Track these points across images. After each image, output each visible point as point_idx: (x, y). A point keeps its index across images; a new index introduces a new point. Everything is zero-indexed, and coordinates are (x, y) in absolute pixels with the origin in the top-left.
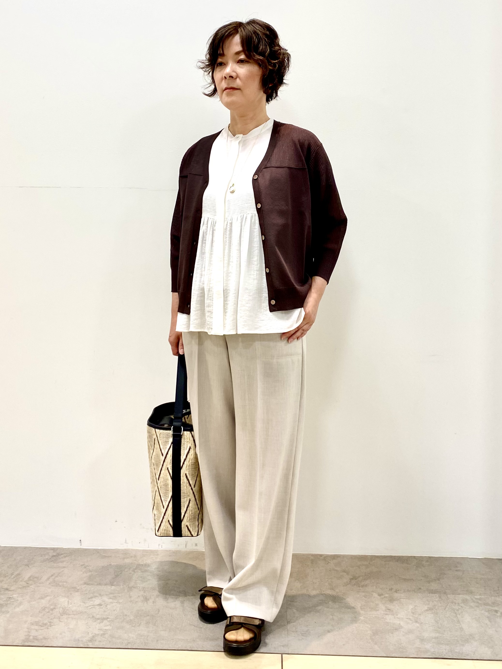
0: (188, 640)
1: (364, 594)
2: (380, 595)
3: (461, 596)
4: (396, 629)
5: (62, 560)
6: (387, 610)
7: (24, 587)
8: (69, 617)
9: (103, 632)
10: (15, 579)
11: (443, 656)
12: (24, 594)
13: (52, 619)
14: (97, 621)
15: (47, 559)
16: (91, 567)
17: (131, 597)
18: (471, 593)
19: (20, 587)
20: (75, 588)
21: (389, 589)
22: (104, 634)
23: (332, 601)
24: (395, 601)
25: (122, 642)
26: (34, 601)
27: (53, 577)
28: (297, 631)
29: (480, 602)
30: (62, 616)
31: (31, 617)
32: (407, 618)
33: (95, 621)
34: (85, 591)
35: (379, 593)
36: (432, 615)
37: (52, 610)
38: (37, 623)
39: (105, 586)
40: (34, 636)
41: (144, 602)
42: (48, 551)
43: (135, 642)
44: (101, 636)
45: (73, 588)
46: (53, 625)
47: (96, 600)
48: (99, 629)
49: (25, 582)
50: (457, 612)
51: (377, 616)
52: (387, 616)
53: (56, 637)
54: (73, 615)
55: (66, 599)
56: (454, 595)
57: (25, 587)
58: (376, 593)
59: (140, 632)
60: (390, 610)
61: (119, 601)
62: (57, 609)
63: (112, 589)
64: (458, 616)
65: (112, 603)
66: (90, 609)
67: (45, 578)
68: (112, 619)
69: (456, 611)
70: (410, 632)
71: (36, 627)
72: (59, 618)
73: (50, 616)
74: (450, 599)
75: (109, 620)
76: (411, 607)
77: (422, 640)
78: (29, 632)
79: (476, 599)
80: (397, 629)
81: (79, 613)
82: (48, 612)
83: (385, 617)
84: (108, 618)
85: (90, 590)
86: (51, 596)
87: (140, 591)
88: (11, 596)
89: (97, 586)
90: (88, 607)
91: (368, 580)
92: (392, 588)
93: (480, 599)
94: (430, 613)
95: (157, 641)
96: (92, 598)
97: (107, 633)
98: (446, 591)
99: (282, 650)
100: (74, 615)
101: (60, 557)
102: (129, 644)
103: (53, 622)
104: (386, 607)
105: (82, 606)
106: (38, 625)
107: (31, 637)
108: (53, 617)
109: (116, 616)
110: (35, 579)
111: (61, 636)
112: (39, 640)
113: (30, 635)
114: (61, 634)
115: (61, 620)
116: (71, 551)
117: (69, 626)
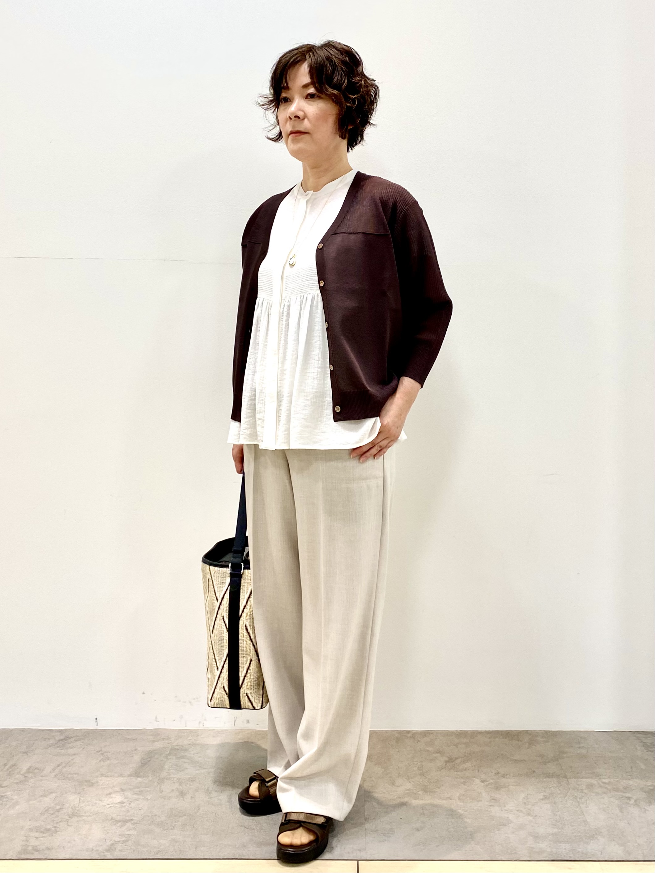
0: (237, 846)
1: (462, 780)
2: (483, 781)
3: (584, 780)
4: (503, 825)
5: (70, 745)
6: (492, 800)
7: (20, 781)
8: (80, 820)
9: (126, 837)
10: (10, 770)
11: (563, 857)
12: (21, 791)
13: (58, 823)
14: (117, 824)
15: (52, 744)
16: (110, 753)
17: (162, 791)
18: (598, 775)
19: (18, 781)
20: (89, 781)
21: (495, 773)
22: (127, 841)
23: (422, 790)
24: (502, 788)
25: (151, 851)
26: (34, 800)
27: (60, 768)
28: (377, 831)
29: (609, 787)
30: (72, 818)
31: (30, 822)
32: (518, 811)
33: (115, 824)
34: (102, 785)
35: (482, 778)
36: (549, 805)
37: (58, 812)
38: (37, 829)
39: (129, 778)
40: (33, 846)
41: (180, 798)
42: (54, 734)
43: (166, 850)
44: (123, 844)
45: (86, 781)
46: (59, 831)
47: (116, 796)
48: (120, 835)
49: (21, 774)
50: (580, 801)
51: (480, 808)
52: (492, 808)
53: (64, 847)
54: (85, 818)
55: (76, 796)
56: (576, 779)
58: (478, 778)
59: (173, 837)
60: (496, 800)
61: (146, 797)
62: (64, 810)
63: (137, 781)
64: (581, 805)
65: (138, 800)
66: (109, 808)
67: (48, 769)
68: (138, 821)
69: (578, 799)
70: (521, 827)
71: (37, 834)
72: (68, 822)
73: (55, 819)
74: (571, 785)
75: (133, 822)
76: (523, 795)
77: (536, 837)
78: (27, 841)
79: (603, 783)
80: (505, 823)
81: (94, 814)
82: (52, 814)
83: (489, 810)
84: (132, 820)
85: (108, 783)
86: (57, 792)
87: (174, 783)
88: (3, 793)
89: (118, 778)
90: (105, 806)
91: (468, 762)
92: (498, 772)
93: (608, 784)
94: (547, 803)
95: (196, 848)
96: (110, 794)
97: (131, 840)
98: (566, 773)
99: (359, 855)
100: (87, 817)
101: (69, 741)
102: (159, 854)
103: (59, 827)
104: (491, 796)
105: (97, 805)
106: (38, 832)
107: (30, 848)
108: (60, 820)
109: (142, 817)
110: (36, 771)
111: (69, 845)
112: (41, 850)
113: (29, 844)
114: (69, 842)
115: (69, 824)
116: (84, 733)
117: (79, 832)
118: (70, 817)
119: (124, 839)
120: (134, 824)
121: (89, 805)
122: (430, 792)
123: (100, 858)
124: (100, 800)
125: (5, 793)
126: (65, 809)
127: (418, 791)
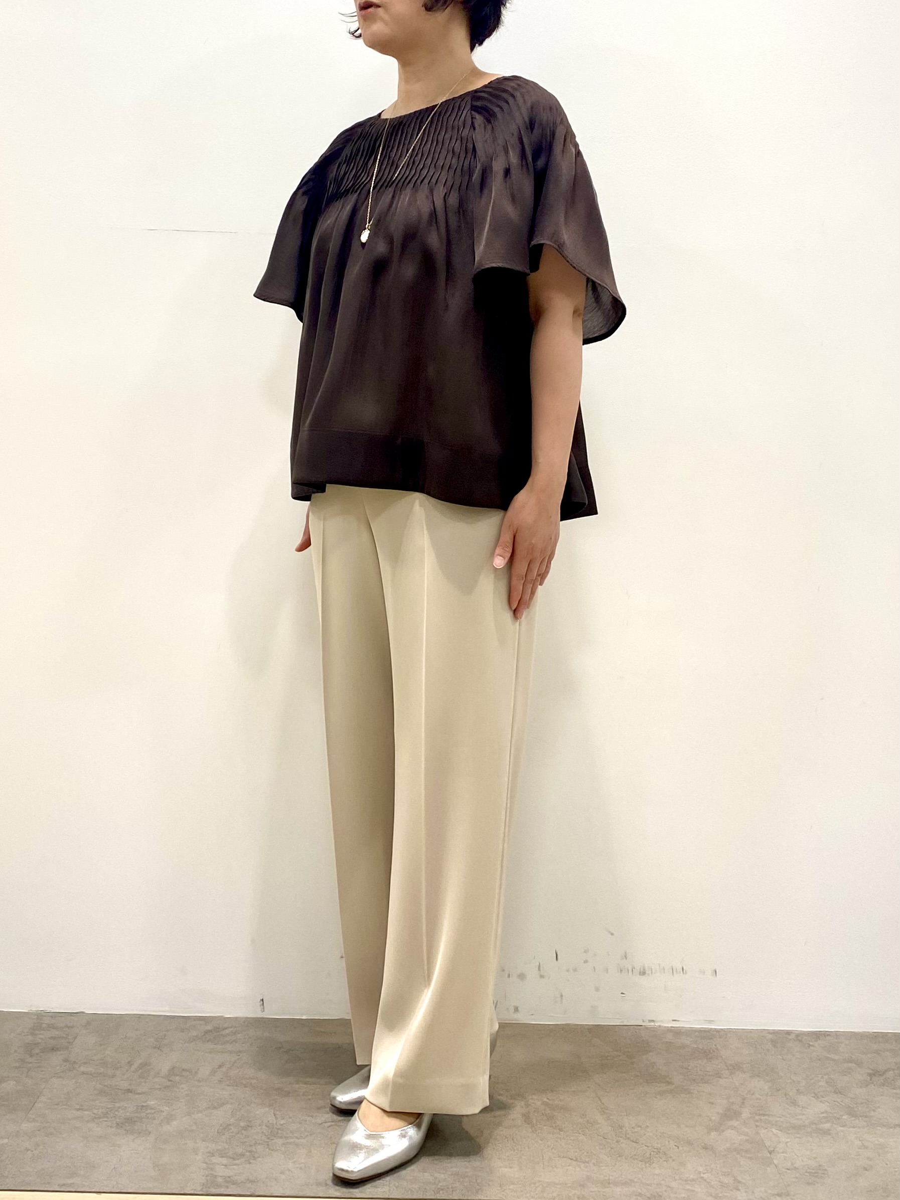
0: (569, 1185)
5: (228, 1038)
7: (165, 1088)
10: (140, 1071)
15: (196, 1036)
16: (299, 1052)
26: (197, 1113)
34: (305, 1094)
37: (245, 1130)
42: (193, 1023)
49: (163, 1078)
54: (296, 1139)
55: (267, 1109)
57: (168, 1087)
67: (204, 1072)
71: (223, 1160)
73: (245, 1140)
81: (307, 1135)
85: (313, 1094)
86: (231, 1103)
88: (144, 1103)
90: (322, 1123)
103: (256, 1152)
105: (307, 1122)
106: (224, 1157)
107: (220, 1180)
110: (184, 1073)
111: (283, 1176)
112: (239, 1184)
113: (215, 1174)
114: (282, 1173)
115: (272, 1147)
116: (244, 1022)
117: (295, 1160)
121: (294, 1122)
126: (256, 1126)
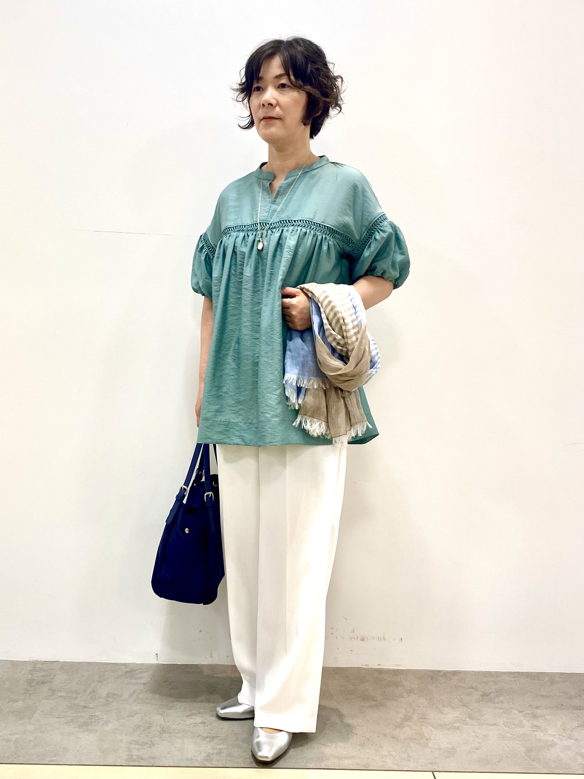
1: (501, 710)
2: (520, 712)
5: (139, 676)
6: (534, 727)
7: (104, 705)
8: (171, 736)
10: (91, 695)
13: (152, 738)
14: (206, 739)
19: (101, 704)
21: (529, 706)
22: (220, 753)
23: (469, 718)
24: (539, 717)
26: (122, 719)
27: (137, 694)
28: (439, 749)
30: (163, 734)
32: (559, 735)
33: (204, 740)
34: (179, 708)
35: (518, 710)
37: (148, 729)
42: (119, 667)
44: (217, 755)
46: (155, 744)
47: (196, 718)
48: (212, 748)
51: (525, 733)
52: (535, 733)
58: (515, 710)
60: (536, 726)
66: (193, 727)
68: (223, 738)
71: (137, 746)
72: (160, 737)
73: (148, 735)
75: (219, 738)
76: (560, 723)
82: (144, 731)
83: (532, 734)
84: (218, 736)
86: (141, 713)
89: (192, 703)
91: (502, 696)
92: (531, 704)
96: (190, 715)
97: (224, 752)
100: (177, 733)
103: (154, 741)
104: (531, 723)
105: (182, 724)
106: (137, 744)
107: (135, 757)
108: (153, 736)
109: (226, 735)
110: (115, 696)
111: (169, 755)
112: (146, 759)
113: (132, 754)
114: (168, 753)
115: (162, 739)
116: (147, 666)
117: (175, 745)
118: (161, 734)
119: (217, 752)
120: (221, 739)
121: (174, 724)
122: (476, 719)
123: (201, 766)
124: (184, 721)
125: (94, 713)
126: (154, 727)
127: (466, 719)
